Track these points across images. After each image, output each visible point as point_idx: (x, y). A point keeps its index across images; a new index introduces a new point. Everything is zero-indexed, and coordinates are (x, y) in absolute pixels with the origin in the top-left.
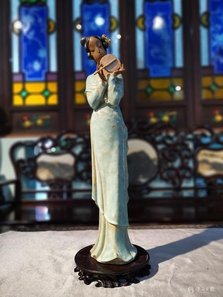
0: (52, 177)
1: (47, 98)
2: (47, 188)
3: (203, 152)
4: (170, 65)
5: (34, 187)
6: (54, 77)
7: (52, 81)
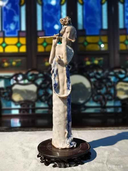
0: (22, 99)
1: (19, 48)
2: (19, 107)
3: (120, 83)
4: (99, 27)
5: (10, 106)
6: (24, 34)
7: (23, 37)
